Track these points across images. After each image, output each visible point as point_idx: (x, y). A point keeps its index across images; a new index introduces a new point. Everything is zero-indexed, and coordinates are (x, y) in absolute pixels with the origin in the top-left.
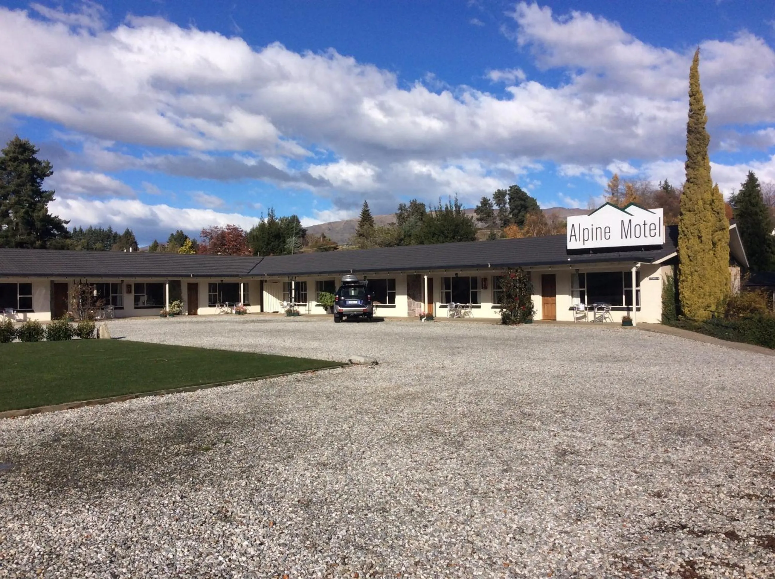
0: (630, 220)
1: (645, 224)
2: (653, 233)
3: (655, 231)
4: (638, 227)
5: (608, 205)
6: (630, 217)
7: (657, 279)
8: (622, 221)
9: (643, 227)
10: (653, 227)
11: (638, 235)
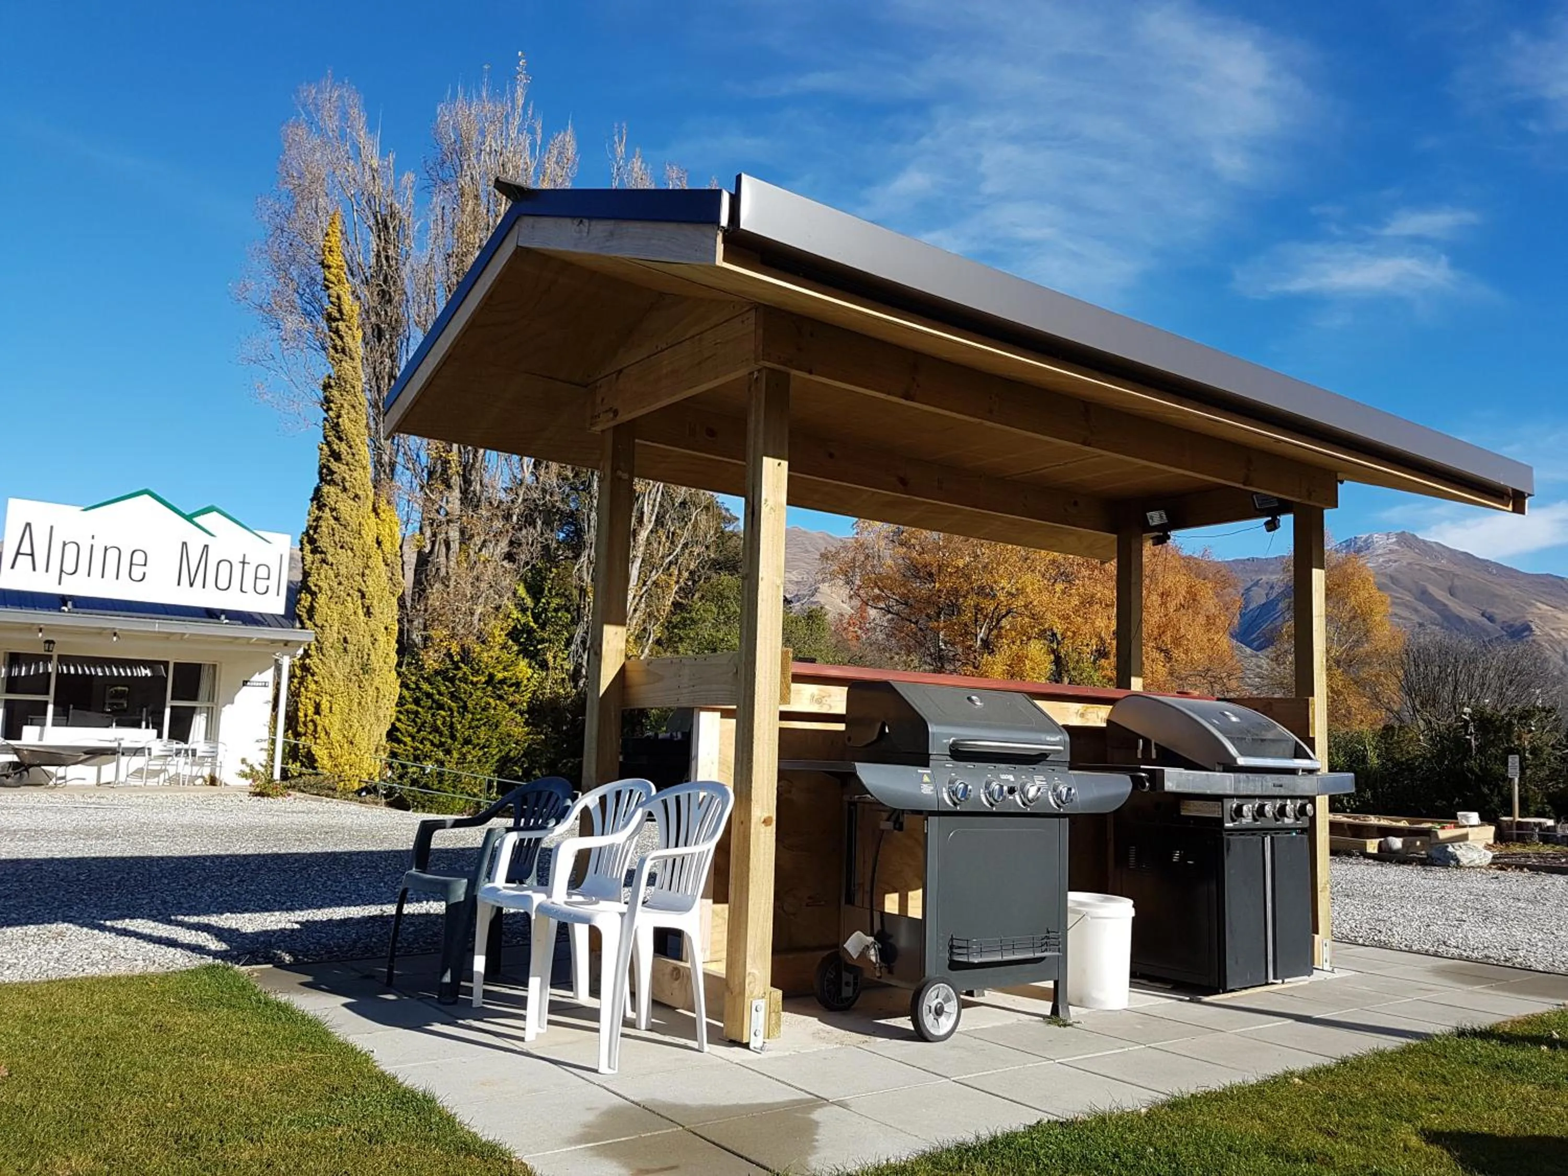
0: (206, 546)
1: (244, 563)
2: (261, 586)
3: (266, 583)
4: (224, 567)
5: (146, 496)
6: (206, 539)
7: (265, 685)
8: (184, 544)
9: (237, 568)
10: (263, 572)
11: (223, 583)
